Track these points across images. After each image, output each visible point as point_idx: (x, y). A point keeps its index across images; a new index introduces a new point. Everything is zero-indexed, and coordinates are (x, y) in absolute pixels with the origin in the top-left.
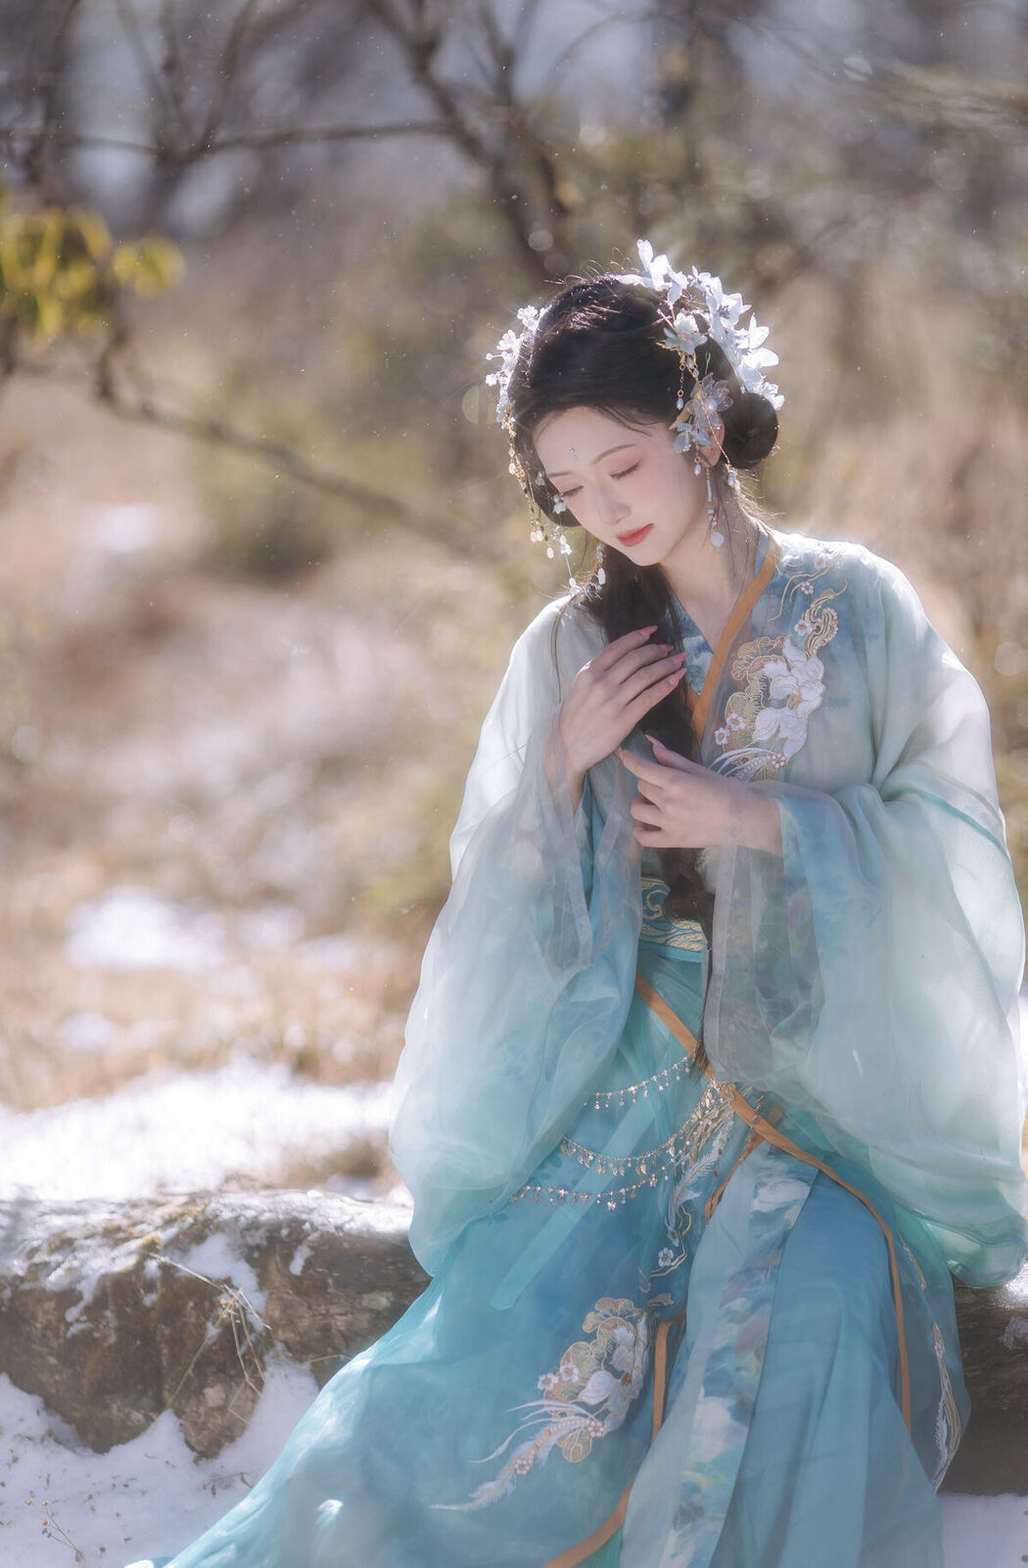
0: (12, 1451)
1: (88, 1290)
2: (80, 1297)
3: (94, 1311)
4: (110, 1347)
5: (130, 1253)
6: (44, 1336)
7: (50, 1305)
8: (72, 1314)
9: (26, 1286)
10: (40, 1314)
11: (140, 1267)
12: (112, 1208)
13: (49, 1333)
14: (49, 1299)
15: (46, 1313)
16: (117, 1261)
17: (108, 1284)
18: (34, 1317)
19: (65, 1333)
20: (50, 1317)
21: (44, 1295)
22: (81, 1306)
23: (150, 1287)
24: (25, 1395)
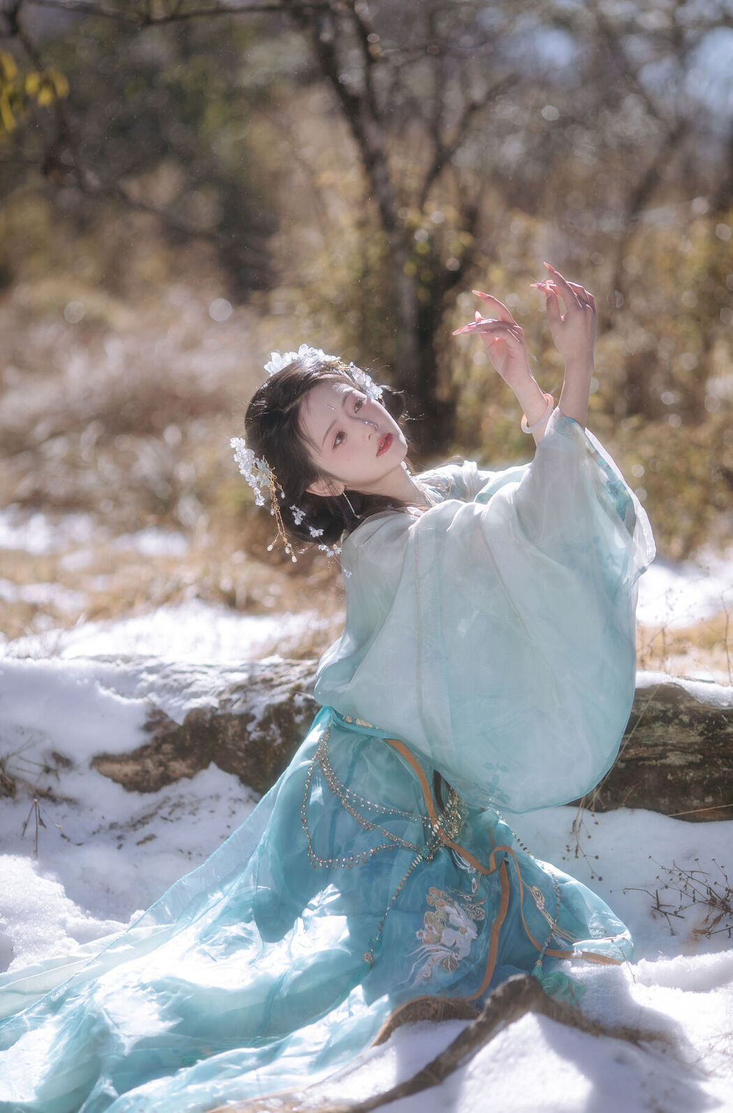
0: (230, 808)
1: (259, 713)
2: (253, 718)
3: (264, 725)
4: (278, 745)
5: (283, 693)
6: (234, 740)
7: (236, 722)
8: (250, 727)
9: (219, 712)
10: (230, 728)
11: (291, 700)
12: (262, 668)
13: (236, 738)
14: (235, 719)
15: (233, 726)
16: (276, 697)
17: (271, 710)
18: (226, 729)
19: (248, 738)
20: (236, 729)
21: (229, 717)
22: (255, 722)
23: (299, 711)
24: (228, 775)
